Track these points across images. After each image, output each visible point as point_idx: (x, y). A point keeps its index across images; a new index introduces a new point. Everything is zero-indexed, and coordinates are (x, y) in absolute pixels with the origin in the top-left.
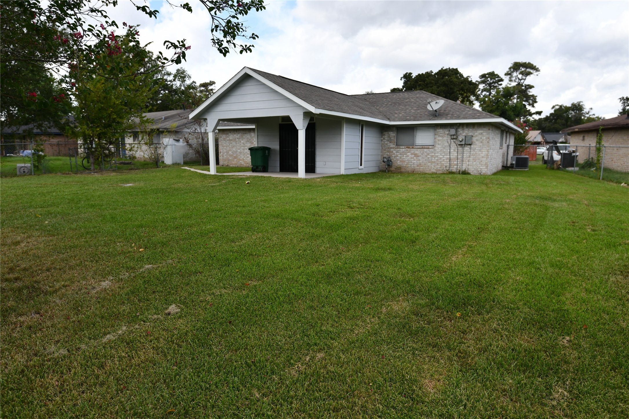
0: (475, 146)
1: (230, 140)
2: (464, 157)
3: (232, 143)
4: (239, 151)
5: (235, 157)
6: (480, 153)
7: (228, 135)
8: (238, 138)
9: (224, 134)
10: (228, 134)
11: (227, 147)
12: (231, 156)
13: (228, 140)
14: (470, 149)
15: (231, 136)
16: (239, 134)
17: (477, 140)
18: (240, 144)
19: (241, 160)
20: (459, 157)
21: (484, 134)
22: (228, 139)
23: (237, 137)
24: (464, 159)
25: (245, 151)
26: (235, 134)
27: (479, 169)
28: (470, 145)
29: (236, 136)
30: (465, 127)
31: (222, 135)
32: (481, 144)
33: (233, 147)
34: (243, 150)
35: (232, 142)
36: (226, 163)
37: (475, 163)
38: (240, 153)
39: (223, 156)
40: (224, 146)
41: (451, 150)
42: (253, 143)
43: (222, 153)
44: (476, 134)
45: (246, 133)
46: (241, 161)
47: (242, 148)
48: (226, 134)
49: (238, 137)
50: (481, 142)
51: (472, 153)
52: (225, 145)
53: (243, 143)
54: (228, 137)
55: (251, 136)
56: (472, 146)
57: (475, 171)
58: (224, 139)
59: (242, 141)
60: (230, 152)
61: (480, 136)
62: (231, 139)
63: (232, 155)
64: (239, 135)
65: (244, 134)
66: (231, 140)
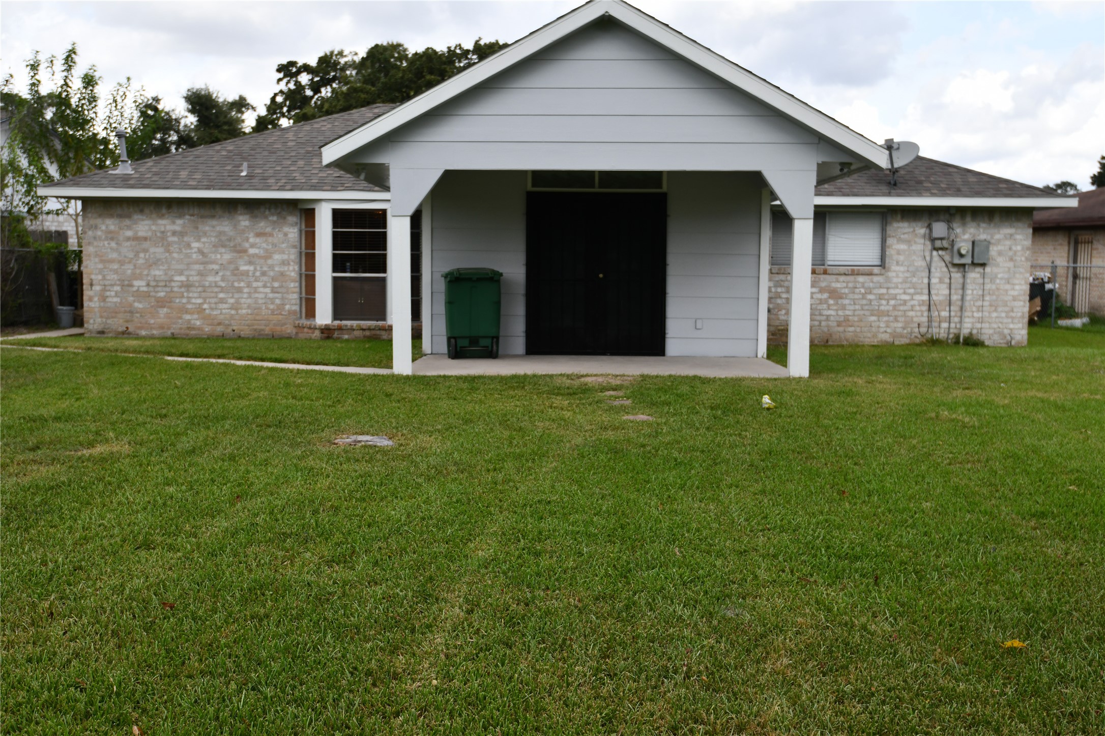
0: (995, 270)
1: (136, 238)
2: (968, 298)
3: (145, 251)
4: (183, 278)
5: (161, 303)
6: (1008, 287)
7: (127, 222)
8: (174, 233)
9: (111, 216)
10: (129, 216)
11: (122, 263)
12: (139, 295)
13: (128, 239)
14: (984, 276)
15: (144, 226)
16: (181, 216)
17: (1000, 253)
18: (188, 256)
19: (187, 312)
20: (955, 297)
21: (1018, 237)
22: (129, 233)
23: (170, 227)
24: (967, 304)
25: (211, 278)
26: (162, 217)
27: (1006, 332)
28: (983, 265)
29: (168, 225)
30: (968, 219)
31: (99, 221)
32: (1011, 264)
33: (150, 265)
34: (200, 274)
35: (146, 245)
36: (117, 323)
37: (994, 315)
38: (188, 286)
39: (103, 299)
40: (112, 261)
41: (934, 281)
42: (245, 251)
43: (97, 288)
44: (997, 237)
45: (213, 217)
46: (188, 317)
47: (197, 267)
48: (120, 216)
49: (177, 228)
50: (1011, 259)
51: (987, 287)
52: (114, 255)
53: (200, 251)
54: (129, 228)
55: (235, 226)
56: (988, 269)
57: (996, 337)
58: (111, 236)
59: (195, 245)
60: (137, 283)
61: (1008, 243)
62: (141, 234)
63: (147, 295)
64: (179, 222)
65: (202, 217)
66: (145, 239)
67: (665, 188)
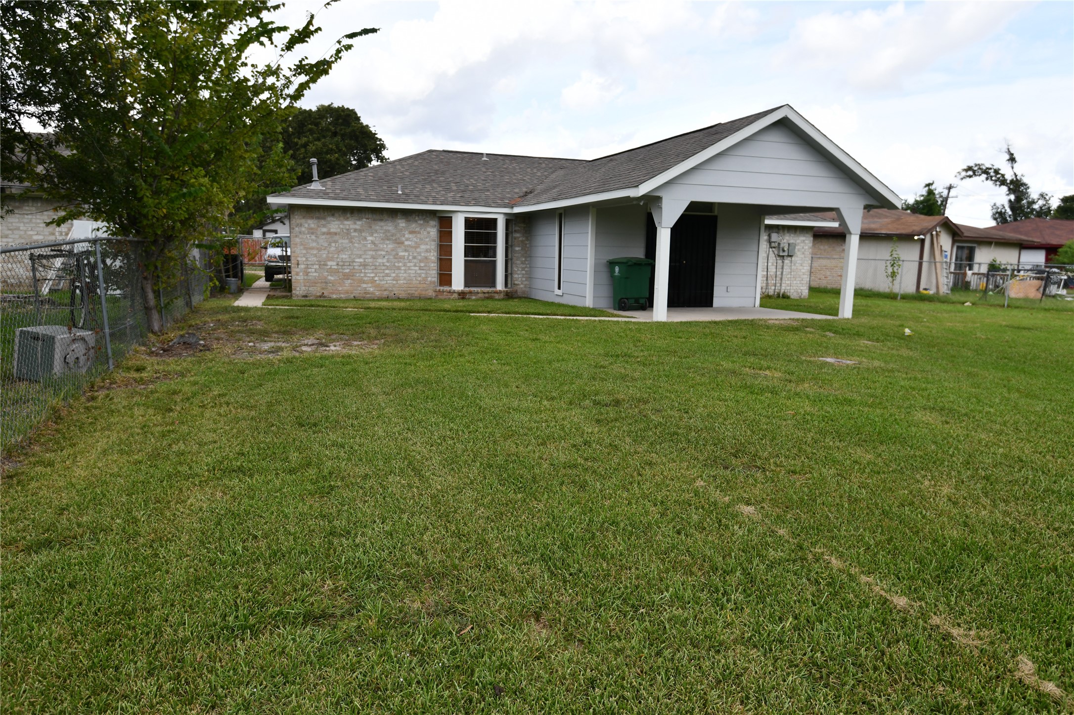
0: (796, 259)
1: (329, 233)
2: (784, 273)
3: (336, 242)
4: (362, 260)
5: (347, 276)
6: (801, 268)
7: (323, 222)
8: (355, 230)
9: (312, 218)
10: (324, 219)
11: (319, 250)
12: (331, 271)
13: (324, 234)
14: (791, 262)
15: (335, 225)
16: (359, 220)
17: (798, 250)
18: (365, 246)
19: (364, 282)
20: (778, 273)
21: (807, 242)
22: (324, 230)
23: (353, 226)
24: (784, 276)
25: (380, 260)
26: (347, 219)
27: (799, 291)
28: (791, 256)
29: (351, 224)
30: (786, 231)
31: (303, 221)
32: (803, 256)
33: (339, 251)
34: (373, 257)
35: (336, 238)
36: (316, 290)
37: (795, 282)
38: (365, 265)
39: (307, 274)
40: (312, 248)
41: (769, 264)
42: (403, 243)
43: (302, 266)
44: (798, 241)
45: (381, 220)
46: (365, 286)
47: (371, 253)
48: (318, 218)
49: (358, 227)
50: (803, 254)
51: (793, 267)
52: (314, 244)
53: (373, 243)
54: (324, 226)
55: (396, 226)
56: (793, 258)
57: (795, 294)
58: (312, 232)
59: (370, 238)
60: (329, 263)
61: (802, 245)
62: (332, 230)
63: (336, 272)
64: (359, 223)
65: (374, 220)
66: (336, 234)
67: (716, 213)
